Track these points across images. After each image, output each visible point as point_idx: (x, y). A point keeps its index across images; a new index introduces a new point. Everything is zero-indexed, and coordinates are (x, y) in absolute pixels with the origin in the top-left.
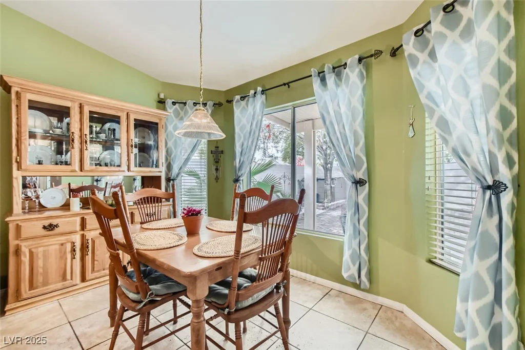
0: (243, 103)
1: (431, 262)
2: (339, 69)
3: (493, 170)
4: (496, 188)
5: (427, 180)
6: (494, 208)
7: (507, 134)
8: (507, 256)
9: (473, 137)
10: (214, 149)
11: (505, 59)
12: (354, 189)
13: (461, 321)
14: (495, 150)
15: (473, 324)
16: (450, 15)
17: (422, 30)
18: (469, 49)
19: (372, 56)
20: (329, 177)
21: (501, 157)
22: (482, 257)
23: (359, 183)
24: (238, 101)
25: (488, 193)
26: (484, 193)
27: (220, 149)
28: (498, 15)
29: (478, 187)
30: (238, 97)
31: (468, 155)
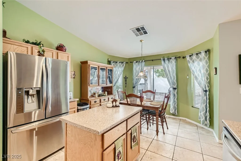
0: (137, 64)
1: (192, 107)
2: (169, 59)
3: (205, 88)
4: (206, 91)
5: (192, 88)
6: (206, 95)
7: (208, 81)
8: (208, 103)
9: (202, 81)
10: (125, 77)
11: (207, 68)
12: (173, 90)
13: (200, 117)
14: (206, 84)
15: (202, 116)
16: (197, 56)
17: (191, 56)
18: (201, 64)
19: (178, 57)
20: (146, 83)
21: (207, 86)
22: (204, 104)
23: (174, 89)
24: (135, 63)
25: (205, 92)
26: (204, 92)
27: (127, 77)
28: (206, 60)
29: (203, 91)
30: (135, 62)
31: (201, 84)
